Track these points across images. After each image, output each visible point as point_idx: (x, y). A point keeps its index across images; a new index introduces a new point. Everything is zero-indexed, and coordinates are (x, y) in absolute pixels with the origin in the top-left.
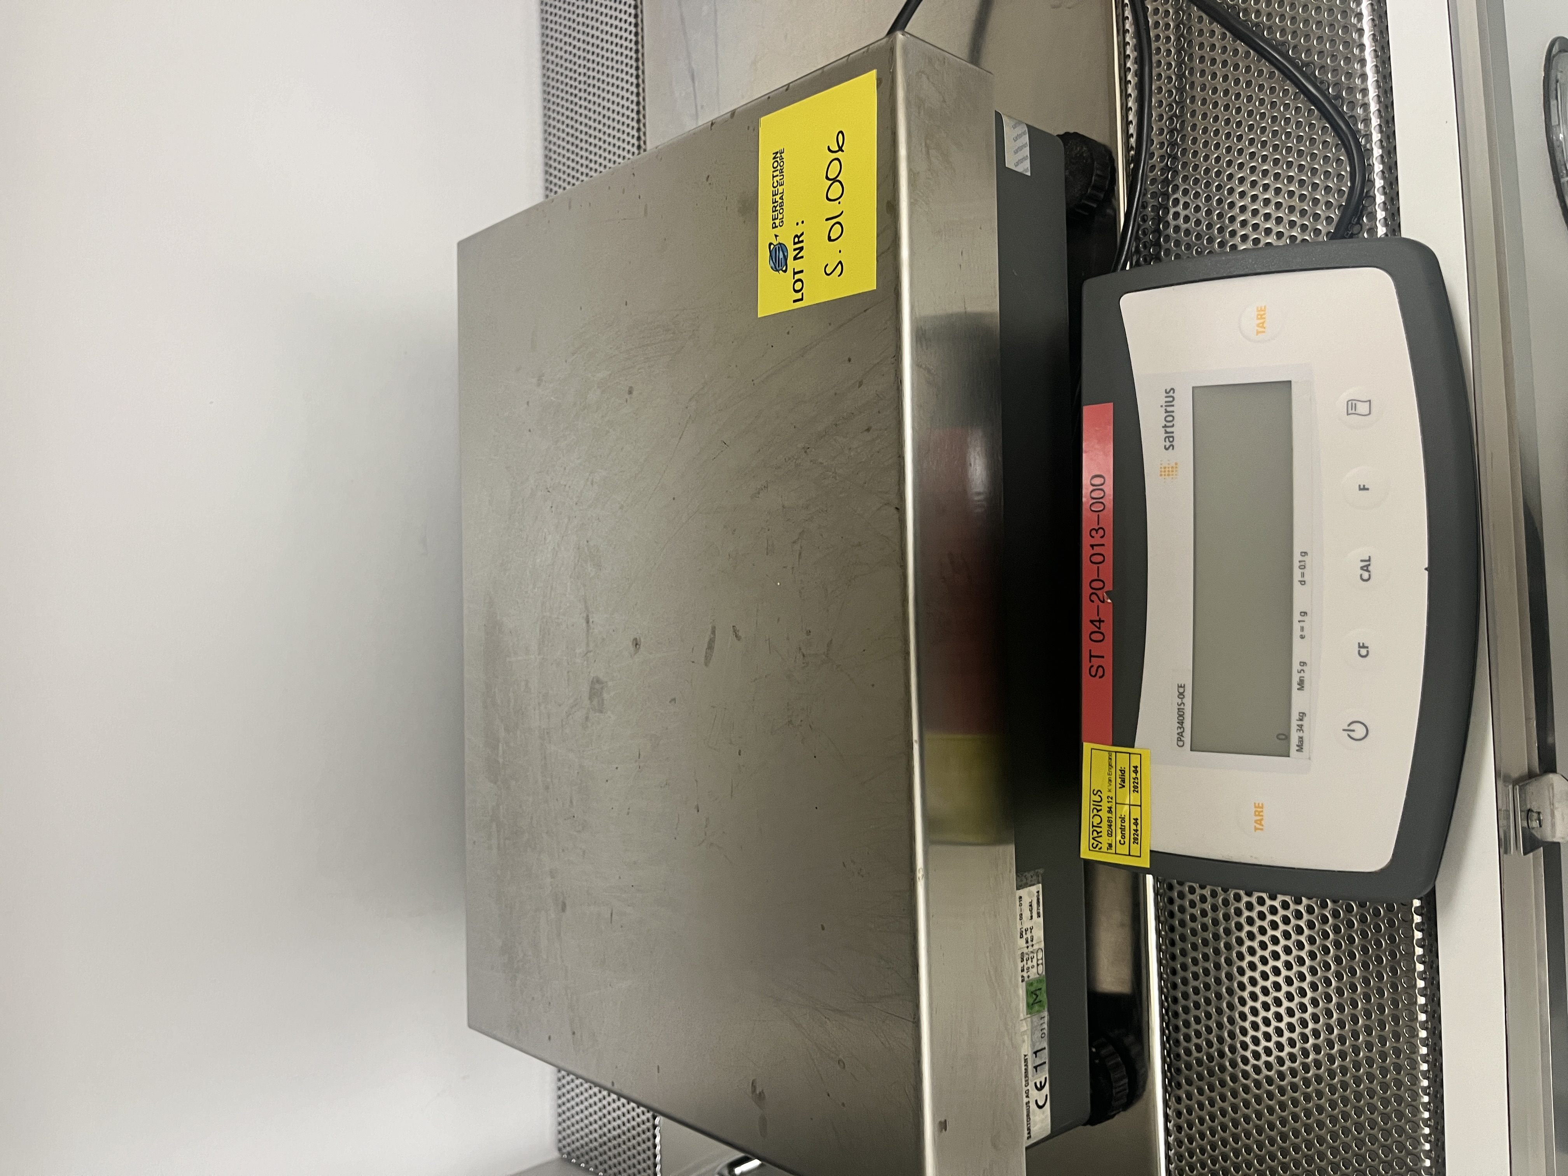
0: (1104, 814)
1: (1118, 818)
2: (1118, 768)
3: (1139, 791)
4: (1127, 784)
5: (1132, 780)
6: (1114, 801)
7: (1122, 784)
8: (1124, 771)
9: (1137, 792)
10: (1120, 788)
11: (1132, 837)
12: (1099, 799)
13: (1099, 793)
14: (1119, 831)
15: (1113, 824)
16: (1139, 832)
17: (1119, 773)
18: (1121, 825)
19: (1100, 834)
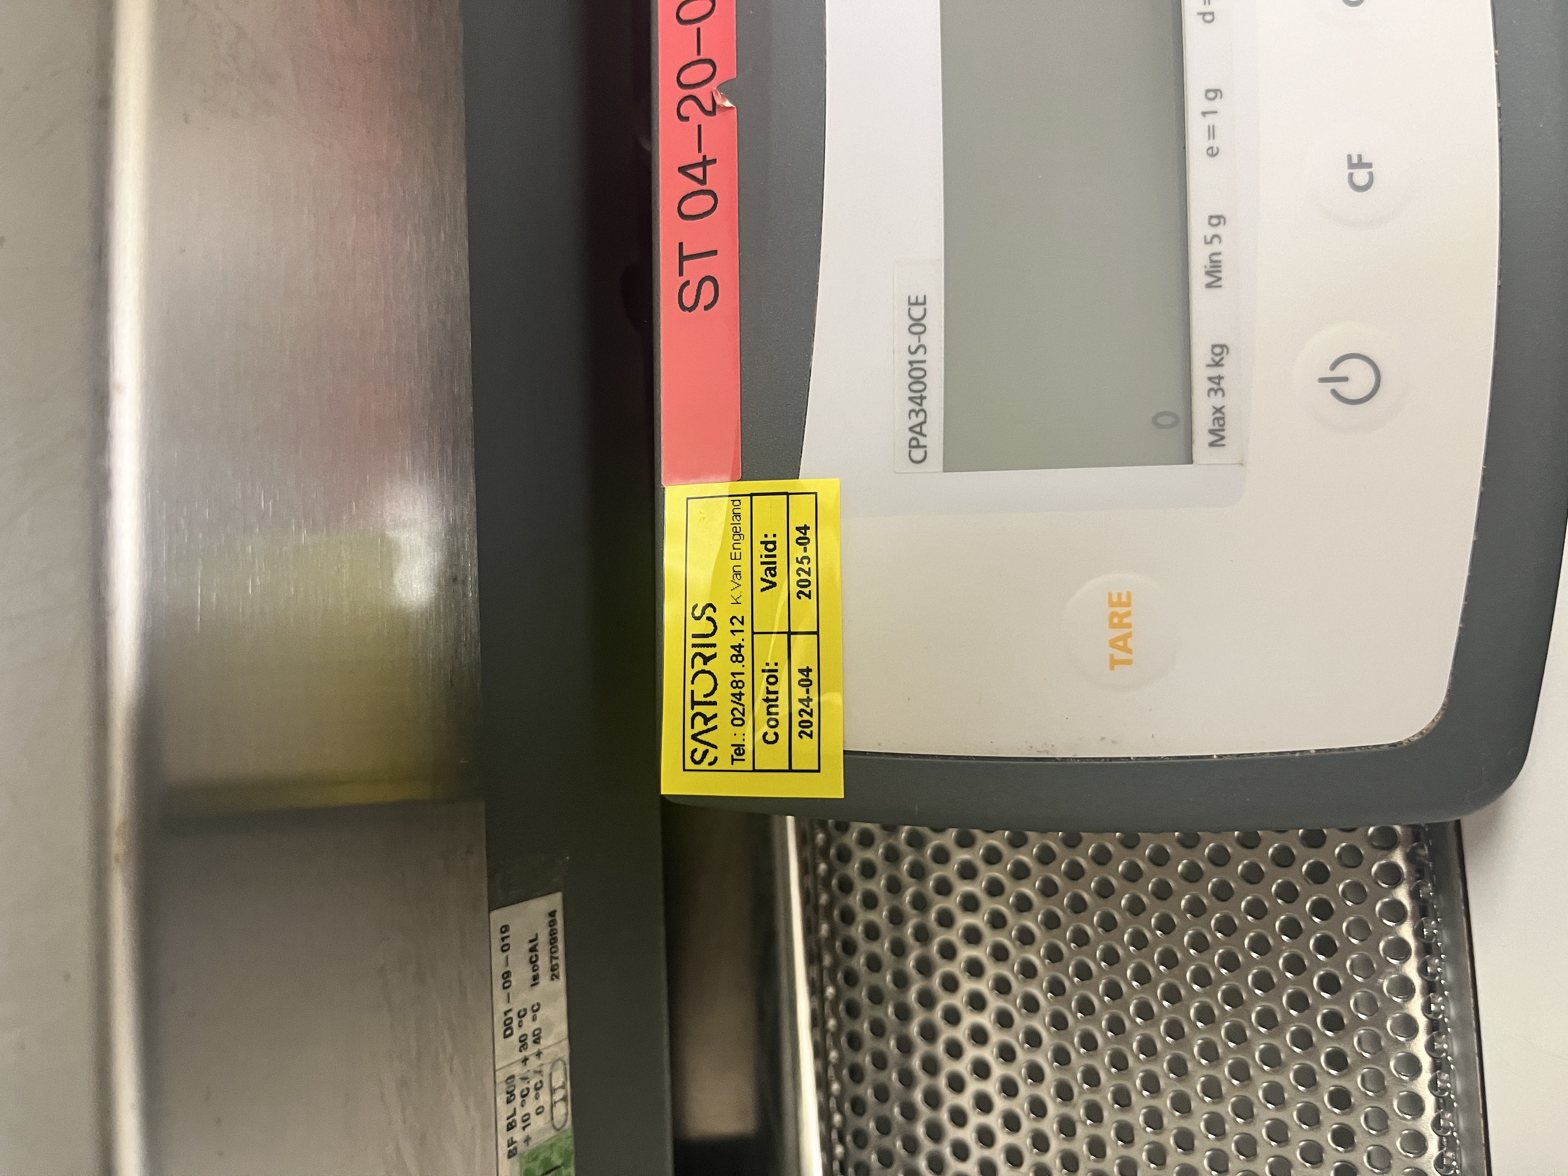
0: (722, 666)
1: (757, 670)
2: (758, 537)
3: (814, 595)
4: (780, 578)
5: (794, 566)
6: (747, 627)
7: (770, 578)
8: (774, 543)
9: (809, 596)
10: (763, 590)
11: (796, 719)
12: (709, 628)
13: (709, 612)
14: (761, 707)
15: (747, 690)
16: (814, 705)
17: (759, 549)
18: (769, 692)
19: (711, 724)
